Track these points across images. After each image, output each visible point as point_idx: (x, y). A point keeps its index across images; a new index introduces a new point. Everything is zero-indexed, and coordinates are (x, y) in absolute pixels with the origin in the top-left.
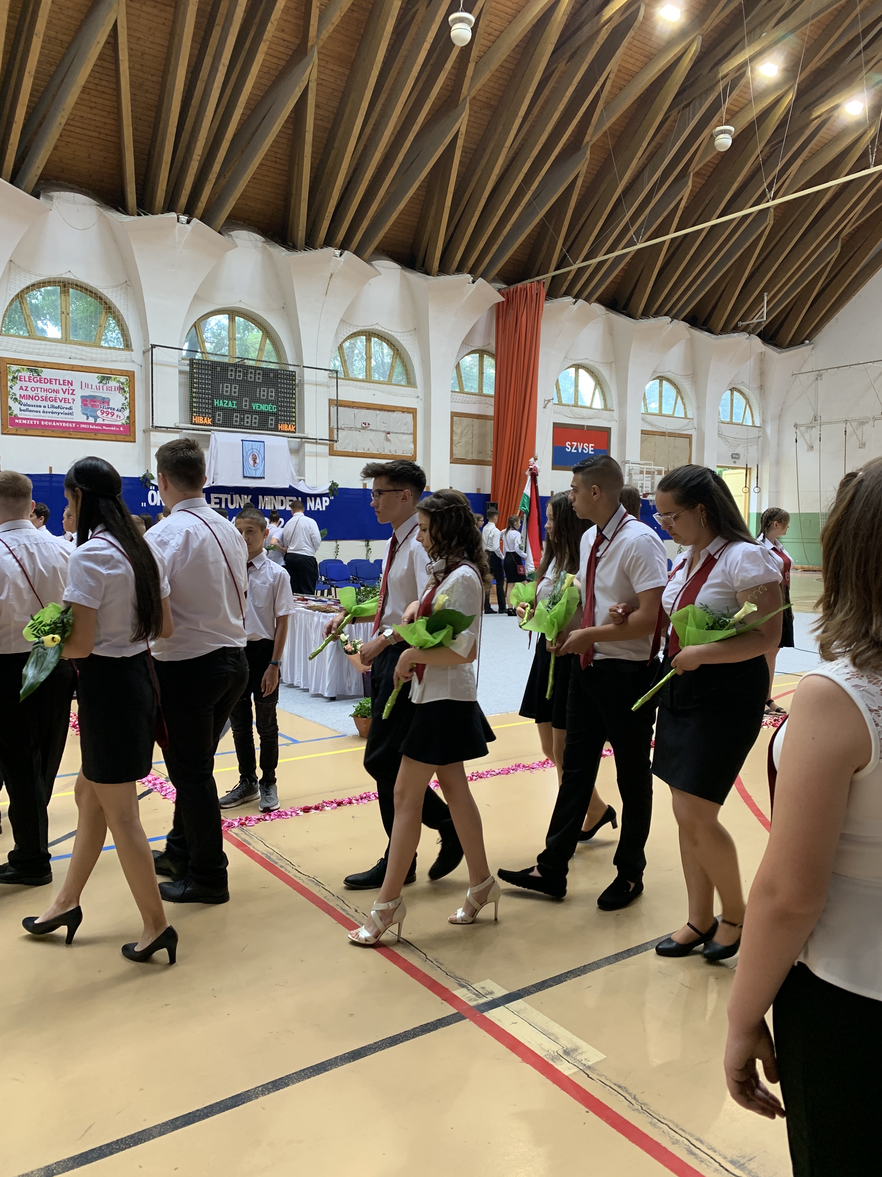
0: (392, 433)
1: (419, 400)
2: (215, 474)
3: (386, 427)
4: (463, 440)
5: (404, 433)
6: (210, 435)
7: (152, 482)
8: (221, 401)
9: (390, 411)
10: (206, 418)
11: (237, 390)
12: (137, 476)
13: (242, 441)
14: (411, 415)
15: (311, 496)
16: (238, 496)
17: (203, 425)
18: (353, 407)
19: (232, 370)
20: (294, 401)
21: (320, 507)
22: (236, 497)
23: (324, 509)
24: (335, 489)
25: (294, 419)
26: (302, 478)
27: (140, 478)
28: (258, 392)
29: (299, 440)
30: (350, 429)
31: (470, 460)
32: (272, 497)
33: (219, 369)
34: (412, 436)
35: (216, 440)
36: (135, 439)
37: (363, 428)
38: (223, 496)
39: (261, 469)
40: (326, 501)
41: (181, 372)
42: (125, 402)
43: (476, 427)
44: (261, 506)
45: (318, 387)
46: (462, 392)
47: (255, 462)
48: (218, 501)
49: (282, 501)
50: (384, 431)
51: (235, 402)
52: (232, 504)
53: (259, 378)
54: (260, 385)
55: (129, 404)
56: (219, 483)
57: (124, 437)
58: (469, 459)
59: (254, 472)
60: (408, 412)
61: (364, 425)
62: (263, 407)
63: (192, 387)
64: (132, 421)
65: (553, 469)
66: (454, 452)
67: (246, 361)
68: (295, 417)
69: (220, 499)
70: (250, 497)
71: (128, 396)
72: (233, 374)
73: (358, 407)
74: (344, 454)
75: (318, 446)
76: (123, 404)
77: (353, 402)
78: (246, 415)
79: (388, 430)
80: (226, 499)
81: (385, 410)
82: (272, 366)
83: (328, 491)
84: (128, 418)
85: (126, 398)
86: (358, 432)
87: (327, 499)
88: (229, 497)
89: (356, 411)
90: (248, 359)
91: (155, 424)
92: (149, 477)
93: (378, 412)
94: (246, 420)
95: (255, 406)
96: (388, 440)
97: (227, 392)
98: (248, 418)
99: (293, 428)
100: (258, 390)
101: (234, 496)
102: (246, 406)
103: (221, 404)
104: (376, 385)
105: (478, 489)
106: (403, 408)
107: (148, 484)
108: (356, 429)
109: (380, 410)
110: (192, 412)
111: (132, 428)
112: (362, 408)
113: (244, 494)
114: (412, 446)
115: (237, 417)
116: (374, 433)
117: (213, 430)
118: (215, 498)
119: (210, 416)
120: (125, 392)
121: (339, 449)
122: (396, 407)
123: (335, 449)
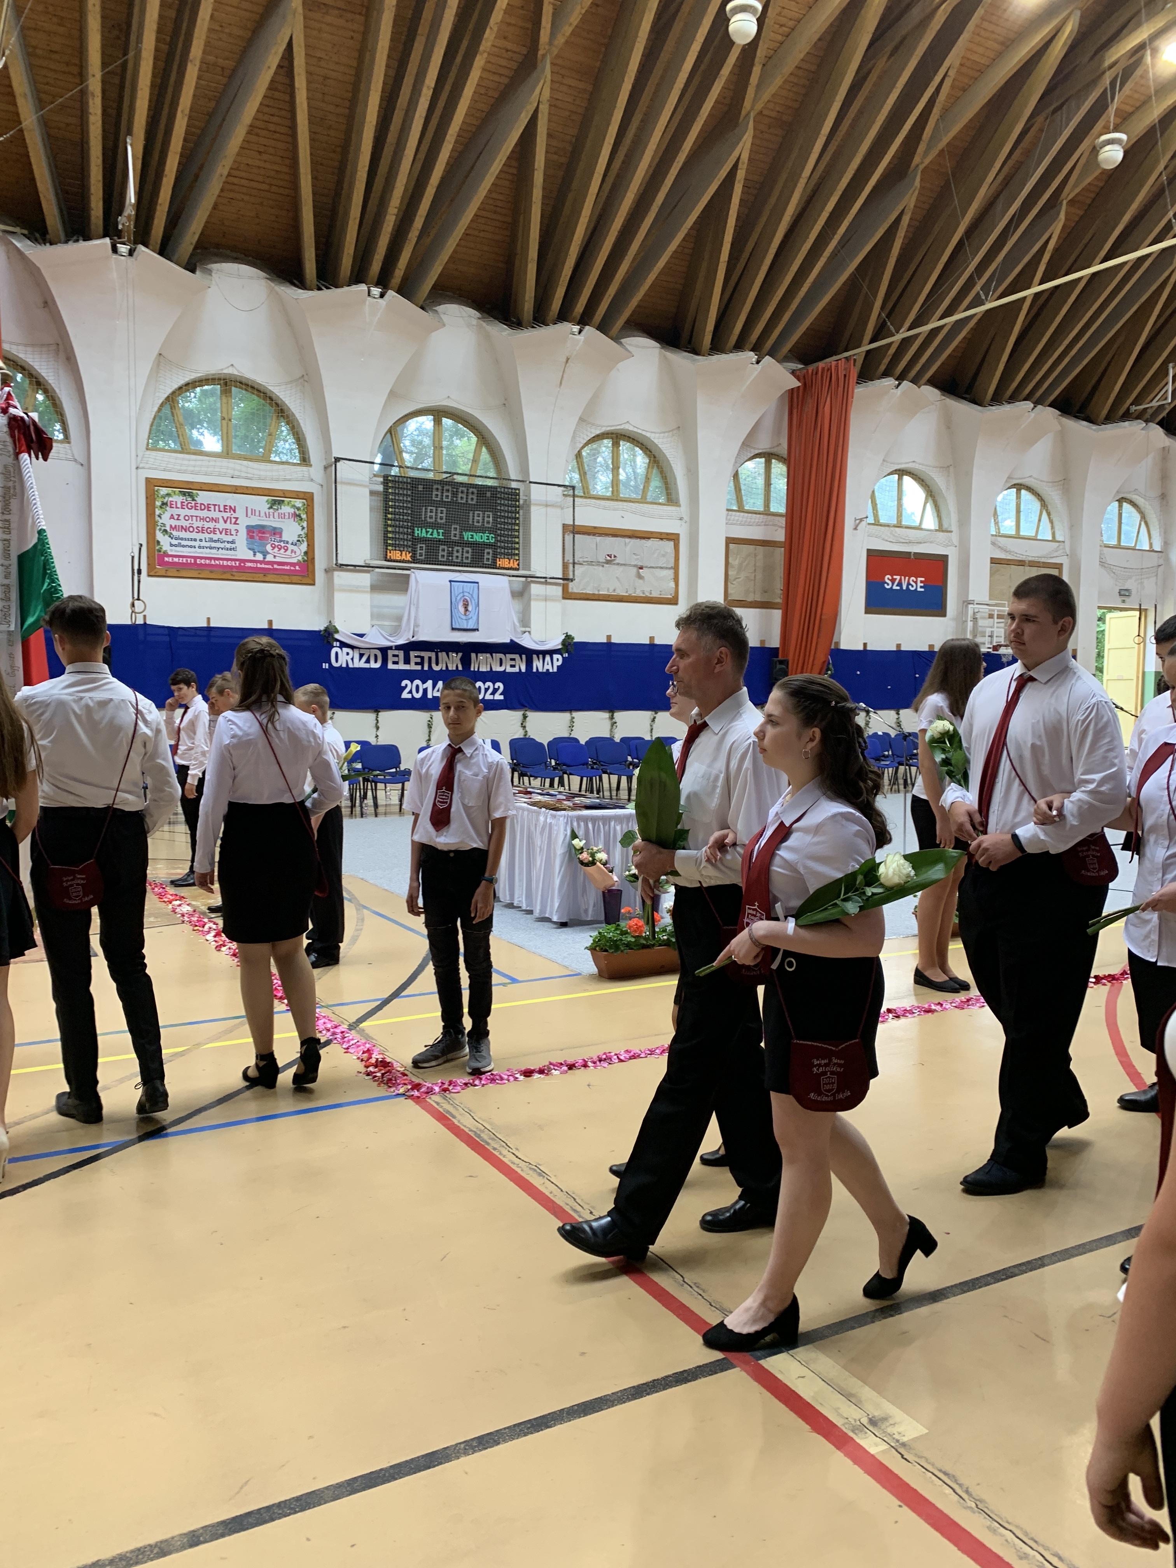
0: (646, 567)
1: (683, 522)
2: (416, 625)
3: (637, 559)
4: (742, 576)
5: (661, 568)
6: (408, 576)
7: (337, 636)
8: (424, 530)
9: (644, 538)
10: (404, 553)
11: (444, 515)
12: (317, 629)
13: (450, 581)
14: (672, 543)
15: (538, 653)
16: (444, 654)
17: (400, 561)
18: (594, 534)
19: (437, 489)
20: (517, 528)
21: (549, 667)
22: (442, 655)
23: (555, 670)
24: (570, 644)
25: (517, 552)
26: (527, 629)
27: (320, 631)
28: (471, 518)
29: (524, 579)
30: (591, 563)
31: (751, 602)
32: (488, 655)
33: (420, 488)
34: (672, 571)
35: (417, 581)
36: (314, 580)
37: (608, 562)
38: (426, 655)
39: (475, 618)
40: (558, 660)
41: (372, 493)
42: (302, 533)
43: (760, 556)
44: (474, 667)
45: (549, 509)
46: (741, 509)
47: (466, 610)
48: (419, 660)
49: (501, 659)
50: (635, 566)
51: (441, 531)
52: (437, 664)
53: (472, 499)
54: (474, 508)
55: (307, 535)
56: (422, 637)
57: (300, 578)
58: (749, 600)
59: (465, 622)
60: (668, 539)
61: (608, 558)
62: (478, 537)
63: (386, 512)
64: (310, 558)
65: (866, 613)
66: (730, 591)
67: (455, 477)
68: (518, 549)
69: (422, 658)
70: (460, 655)
71: (305, 524)
72: (439, 494)
73: (601, 535)
74: (582, 596)
75: (548, 587)
76: (299, 536)
77: (595, 528)
78: (456, 548)
79: (640, 564)
80: (430, 658)
81: (637, 537)
82: (490, 483)
83: (560, 647)
84: (306, 553)
85: (303, 528)
86: (601, 568)
87: (559, 657)
88: (433, 655)
89: (598, 539)
90: (458, 474)
91: (340, 562)
92: (331, 630)
93: (627, 540)
94: (455, 554)
95: (467, 536)
96: (640, 577)
97: (431, 517)
98: (458, 551)
99: (516, 563)
100: (471, 515)
101: (440, 654)
102: (455, 535)
103: (424, 534)
104: (625, 504)
105: (762, 642)
106: (661, 533)
107: (330, 640)
108: (598, 563)
109: (630, 537)
110: (386, 545)
111: (310, 566)
112: (607, 535)
113: (453, 652)
114: (672, 584)
115: (443, 550)
116: (621, 568)
117: (414, 568)
118: (416, 657)
119: (410, 549)
120: (301, 519)
121: (575, 591)
122: (652, 533)
123: (570, 590)
